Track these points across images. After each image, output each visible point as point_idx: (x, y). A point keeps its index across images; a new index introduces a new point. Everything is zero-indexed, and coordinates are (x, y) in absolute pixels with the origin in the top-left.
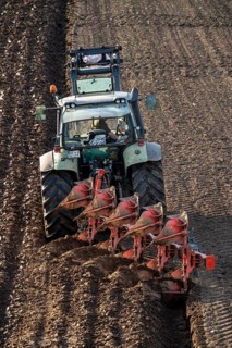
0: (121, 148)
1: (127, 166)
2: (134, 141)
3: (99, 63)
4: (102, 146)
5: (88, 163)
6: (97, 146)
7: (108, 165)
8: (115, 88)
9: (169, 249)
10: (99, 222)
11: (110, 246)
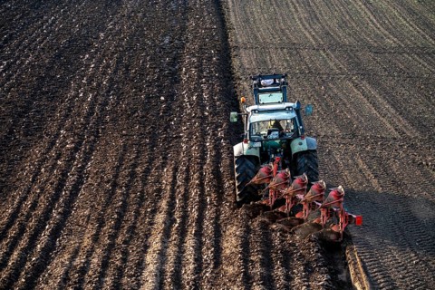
0: (289, 141)
1: (293, 153)
2: (298, 136)
3: (272, 85)
4: (276, 139)
5: (266, 151)
6: (273, 139)
7: (280, 152)
8: (284, 100)
9: (329, 211)
10: (277, 193)
11: (286, 209)
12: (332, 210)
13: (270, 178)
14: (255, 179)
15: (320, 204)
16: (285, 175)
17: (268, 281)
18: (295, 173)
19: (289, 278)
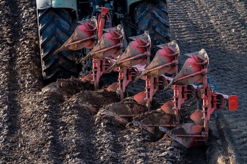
9: (186, 90)
10: (104, 63)
11: (118, 88)
12: (190, 87)
13: (94, 41)
14: (69, 43)
15: (171, 79)
16: (116, 34)
17: (87, 151)
18: (133, 31)
19: (117, 147)
